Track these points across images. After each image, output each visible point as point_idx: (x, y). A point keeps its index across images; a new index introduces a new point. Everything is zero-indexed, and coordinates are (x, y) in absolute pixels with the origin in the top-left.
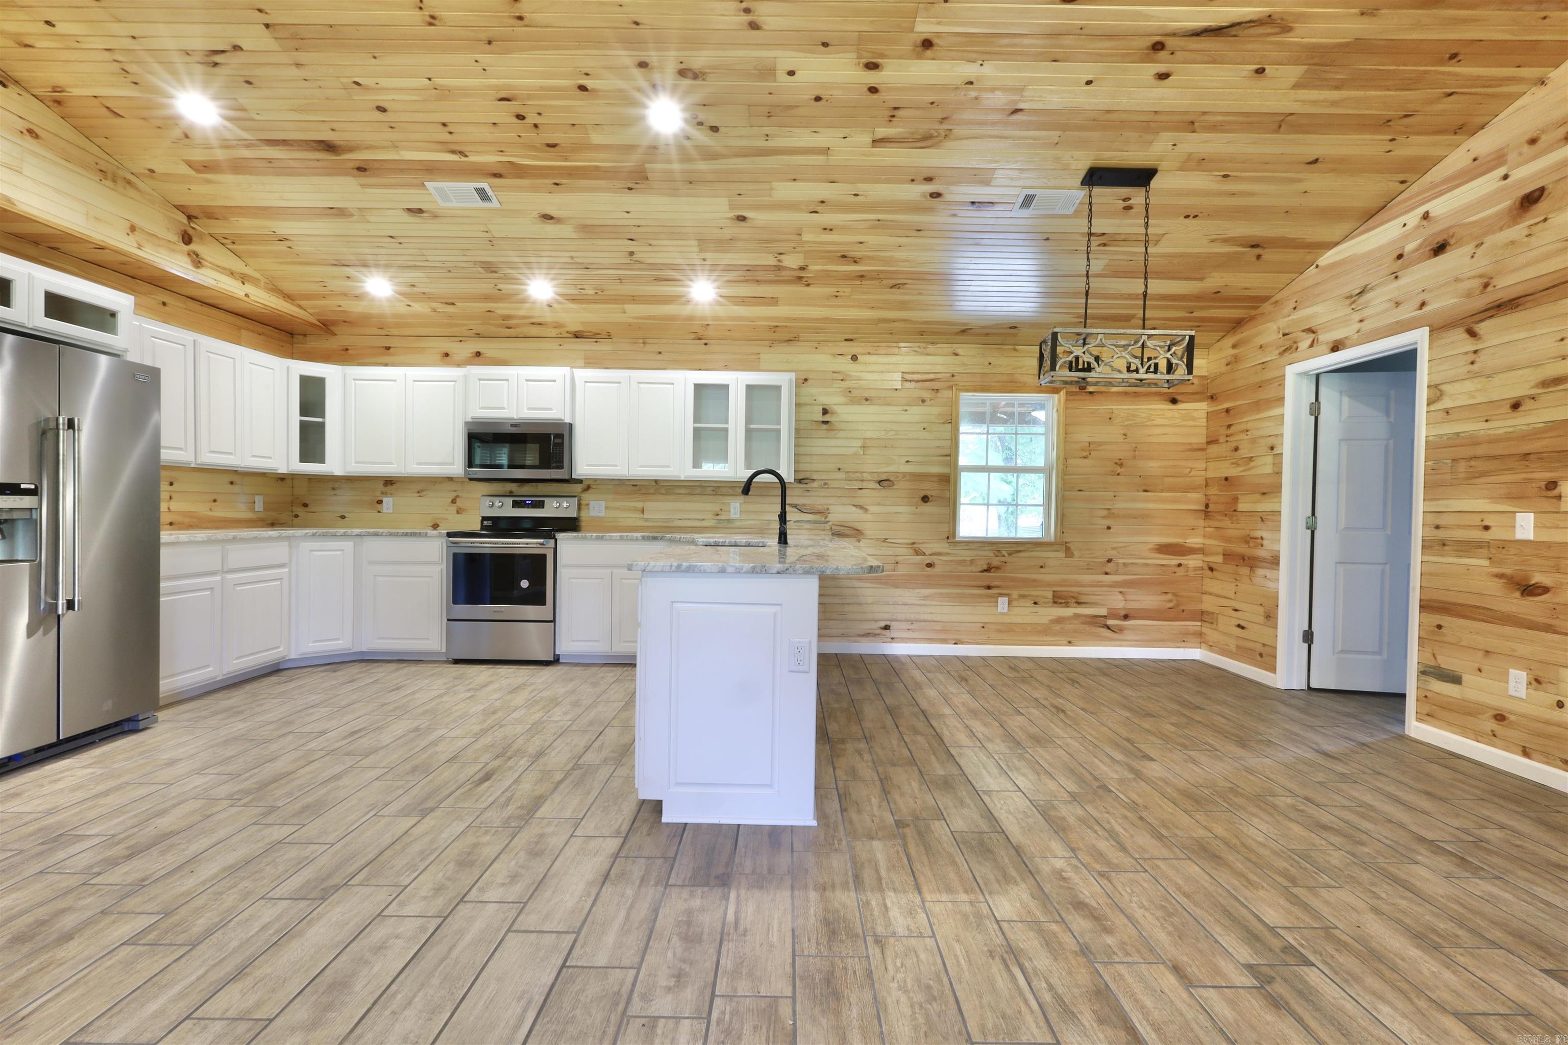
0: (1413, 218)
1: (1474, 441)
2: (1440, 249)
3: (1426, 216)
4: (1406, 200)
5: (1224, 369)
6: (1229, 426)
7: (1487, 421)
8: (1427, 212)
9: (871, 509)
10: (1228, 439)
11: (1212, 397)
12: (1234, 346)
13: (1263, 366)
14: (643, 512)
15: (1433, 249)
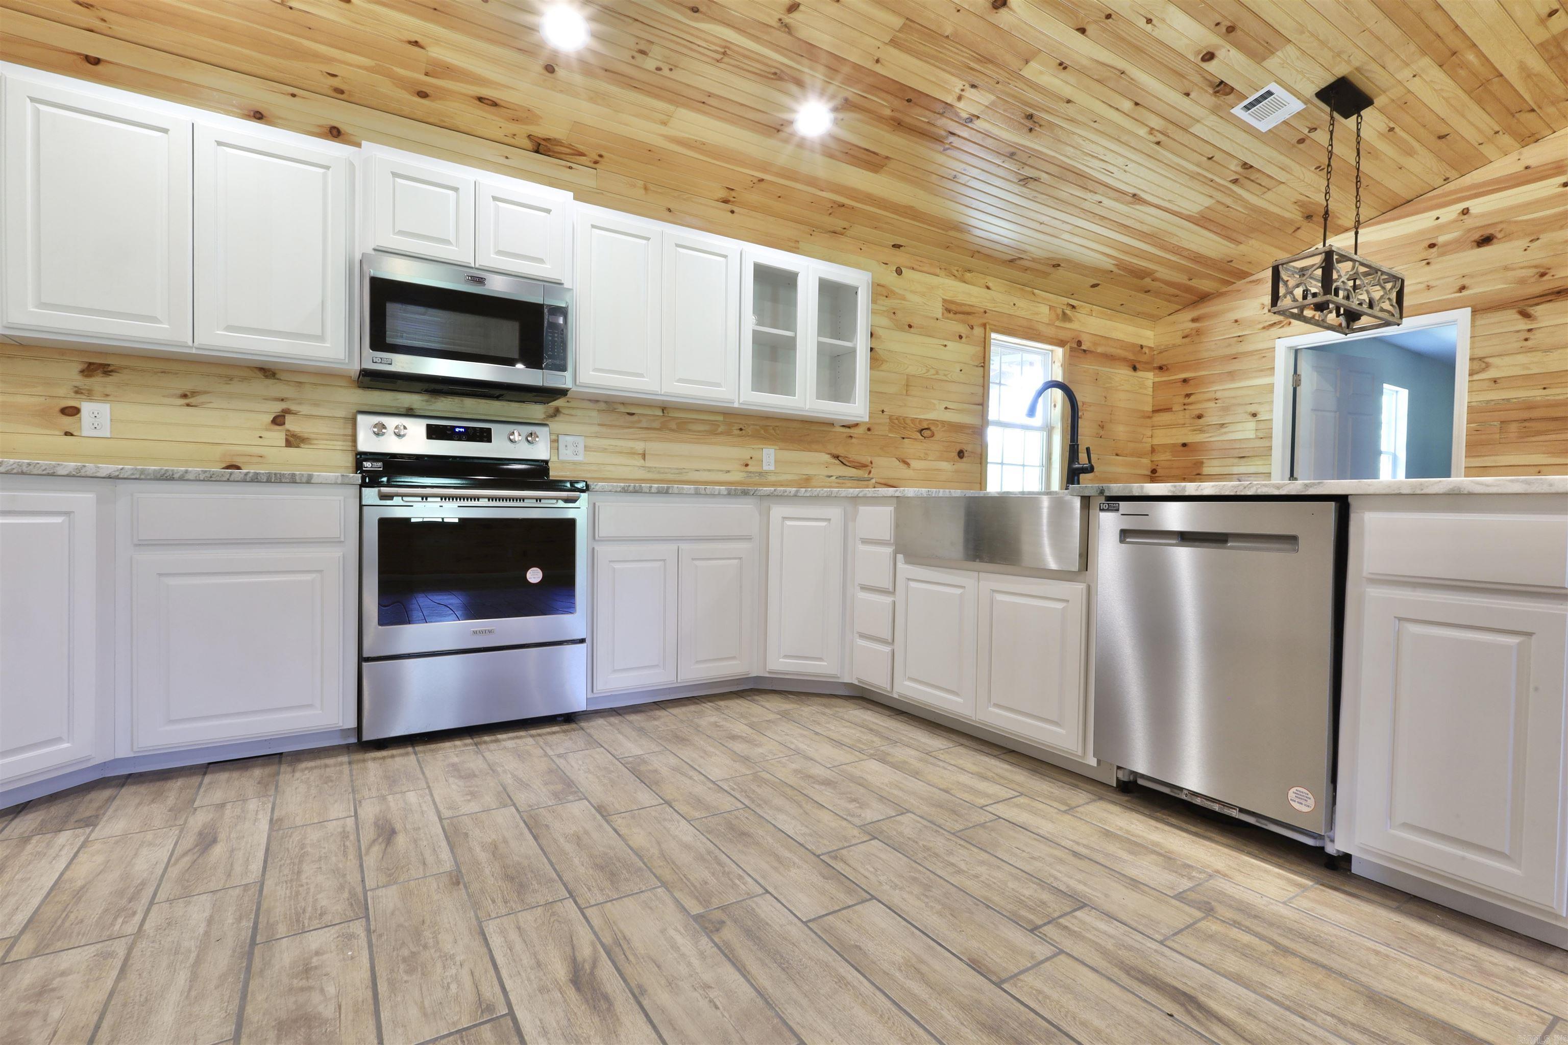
0: (1450, 213)
1: (1530, 406)
2: (1486, 241)
3: (1466, 212)
4: (1438, 196)
5: (1179, 341)
6: (1188, 396)
7: (1545, 388)
8: (1468, 209)
9: (914, 464)
10: (1186, 407)
11: (1161, 368)
12: (1194, 320)
13: (1240, 339)
14: (644, 459)
15: (1475, 241)
